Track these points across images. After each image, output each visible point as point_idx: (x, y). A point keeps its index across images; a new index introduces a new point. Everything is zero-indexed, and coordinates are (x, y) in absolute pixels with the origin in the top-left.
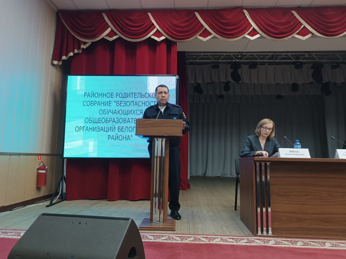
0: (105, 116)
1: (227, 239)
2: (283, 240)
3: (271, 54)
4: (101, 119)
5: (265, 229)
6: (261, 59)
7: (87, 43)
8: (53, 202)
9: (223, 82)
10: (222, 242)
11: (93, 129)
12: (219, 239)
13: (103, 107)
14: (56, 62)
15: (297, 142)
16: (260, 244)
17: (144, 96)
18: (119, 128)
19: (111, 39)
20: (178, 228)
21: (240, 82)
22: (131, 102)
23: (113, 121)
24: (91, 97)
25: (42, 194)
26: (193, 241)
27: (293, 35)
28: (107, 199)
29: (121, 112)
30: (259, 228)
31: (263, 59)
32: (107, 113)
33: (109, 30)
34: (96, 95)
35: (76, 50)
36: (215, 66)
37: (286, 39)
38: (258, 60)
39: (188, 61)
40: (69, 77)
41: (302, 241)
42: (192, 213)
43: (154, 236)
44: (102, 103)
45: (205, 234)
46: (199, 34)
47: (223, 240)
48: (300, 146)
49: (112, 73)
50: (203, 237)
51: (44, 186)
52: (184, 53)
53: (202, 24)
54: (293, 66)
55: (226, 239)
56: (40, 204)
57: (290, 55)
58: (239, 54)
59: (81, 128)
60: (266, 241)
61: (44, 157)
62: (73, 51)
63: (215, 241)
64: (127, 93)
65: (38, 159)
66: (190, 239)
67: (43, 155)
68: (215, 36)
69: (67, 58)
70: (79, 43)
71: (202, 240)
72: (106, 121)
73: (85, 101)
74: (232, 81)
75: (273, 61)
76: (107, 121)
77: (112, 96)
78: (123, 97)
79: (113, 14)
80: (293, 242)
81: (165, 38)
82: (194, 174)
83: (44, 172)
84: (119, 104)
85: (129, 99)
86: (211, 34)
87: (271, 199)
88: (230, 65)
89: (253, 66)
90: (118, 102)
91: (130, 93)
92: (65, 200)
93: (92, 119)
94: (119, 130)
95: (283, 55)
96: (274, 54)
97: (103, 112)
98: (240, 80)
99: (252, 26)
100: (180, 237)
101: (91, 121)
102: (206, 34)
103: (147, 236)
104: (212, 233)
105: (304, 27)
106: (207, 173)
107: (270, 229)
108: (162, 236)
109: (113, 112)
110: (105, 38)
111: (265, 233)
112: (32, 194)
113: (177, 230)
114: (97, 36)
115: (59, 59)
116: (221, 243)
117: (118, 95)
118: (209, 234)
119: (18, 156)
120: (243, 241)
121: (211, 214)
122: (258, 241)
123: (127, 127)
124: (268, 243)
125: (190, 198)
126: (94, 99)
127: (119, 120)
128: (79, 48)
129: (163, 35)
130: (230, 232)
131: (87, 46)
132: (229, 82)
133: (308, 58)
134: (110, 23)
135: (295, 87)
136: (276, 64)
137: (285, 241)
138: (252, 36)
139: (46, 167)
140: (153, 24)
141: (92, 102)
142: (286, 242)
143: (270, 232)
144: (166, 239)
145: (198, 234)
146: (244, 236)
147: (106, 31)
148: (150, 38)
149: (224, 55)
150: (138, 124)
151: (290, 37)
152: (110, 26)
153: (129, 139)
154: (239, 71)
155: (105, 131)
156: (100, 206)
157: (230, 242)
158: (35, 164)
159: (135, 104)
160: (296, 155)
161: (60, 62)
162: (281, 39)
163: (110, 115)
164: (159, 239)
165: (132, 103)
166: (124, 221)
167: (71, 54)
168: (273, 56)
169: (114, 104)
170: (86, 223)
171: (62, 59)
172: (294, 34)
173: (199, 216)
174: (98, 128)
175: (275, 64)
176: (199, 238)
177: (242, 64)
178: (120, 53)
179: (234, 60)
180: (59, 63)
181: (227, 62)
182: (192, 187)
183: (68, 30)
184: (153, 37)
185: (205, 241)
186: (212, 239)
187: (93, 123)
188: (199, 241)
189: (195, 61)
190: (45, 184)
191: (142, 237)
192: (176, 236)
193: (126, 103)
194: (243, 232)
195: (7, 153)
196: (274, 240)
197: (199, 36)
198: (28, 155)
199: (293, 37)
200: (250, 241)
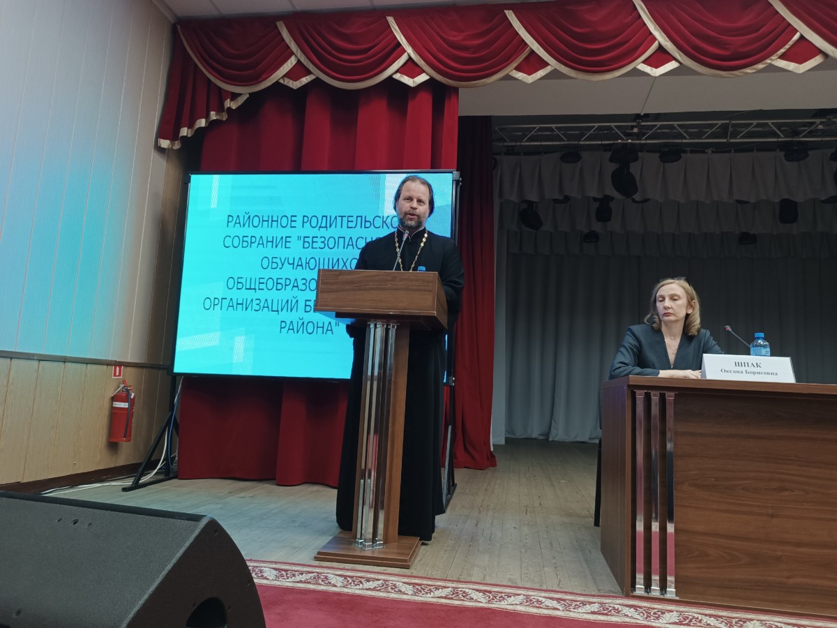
0: (275, 274)
1: (544, 600)
2: (706, 615)
3: (720, 122)
4: (264, 281)
5: (656, 578)
6: (692, 136)
7: (239, 95)
8: (141, 481)
9: (595, 199)
10: (527, 606)
11: (245, 305)
12: (521, 597)
13: (270, 252)
14: (165, 143)
15: (759, 338)
16: (633, 621)
17: (372, 224)
18: (308, 303)
19: (295, 85)
20: (420, 561)
21: (637, 197)
22: (339, 238)
23: (294, 286)
24: (244, 225)
25: (122, 460)
26: (446, 598)
27: (768, 61)
28: (275, 479)
29: (312, 264)
30: (637, 576)
31: (699, 135)
32: (280, 265)
33: (292, 62)
34: (256, 221)
35: (212, 113)
36: (571, 155)
37: (748, 70)
38: (685, 138)
39: (501, 144)
40: (194, 178)
41: (761, 621)
42: (477, 525)
43: (345, 577)
44: (267, 242)
46: (515, 64)
47: (531, 600)
48: (768, 349)
49: (297, 167)
50: (477, 590)
51: (123, 440)
52: (486, 120)
53: (523, 40)
54: (782, 154)
55: (541, 599)
56: (113, 483)
57: (772, 123)
58: (635, 124)
59: (216, 301)
60: (655, 613)
61: (129, 369)
62: (207, 116)
63: (506, 602)
64: (331, 217)
65: (115, 375)
66: (438, 593)
67: (127, 365)
68: (556, 69)
69: (193, 133)
70: (222, 95)
71: (472, 599)
72: (278, 285)
73: (230, 237)
74: (616, 194)
75: (725, 140)
76: (279, 287)
77: (293, 224)
78: (320, 227)
79: (302, 22)
80: (734, 621)
81: (428, 77)
82: (520, 434)
83: (125, 405)
84: (307, 242)
85: (335, 232)
86: (546, 64)
88: (608, 154)
89: (670, 154)
90: (306, 240)
91: (336, 217)
92: (175, 477)
93: (243, 281)
94: (308, 309)
95: (752, 124)
96: (728, 121)
97: (273, 263)
98: (636, 191)
99: (655, 39)
100: (415, 585)
101: (240, 286)
102: (533, 63)
103: (329, 575)
104: (510, 580)
105: (802, 37)
106: (553, 430)
107: (670, 579)
108: (368, 580)
109: (293, 264)
110: (281, 81)
111: (655, 588)
112: (100, 460)
113: (417, 567)
114: (263, 76)
115: (174, 136)
116: (519, 608)
117: (306, 219)
118: (499, 583)
119: (61, 364)
120: (588, 608)
121: (526, 530)
122: (631, 612)
124: (658, 618)
125: (486, 490)
126: (249, 231)
127: (307, 284)
128: (220, 109)
129: (424, 72)
130: (560, 581)
131: (240, 103)
132: (607, 199)
133: (824, 133)
134: (293, 46)
135: (788, 211)
136: (736, 151)
137: (711, 616)
138: (657, 67)
139: (131, 395)
140: (399, 45)
141: (245, 239)
142: (712, 619)
143: (671, 590)
144: (375, 588)
145: (469, 580)
146: (594, 596)
147: (285, 65)
148: (390, 77)
149: (594, 127)
150: (322, 283)
151: (760, 66)
152: (292, 53)
153: (331, 330)
154: (634, 168)
155: (272, 311)
156: (251, 495)
157: (547, 608)
158: (109, 383)
159: (348, 245)
160: (754, 373)
161: (176, 142)
162: (736, 72)
163: (288, 272)
164: (358, 587)
165: (341, 240)
166: (187, 522)
167: (202, 123)
168: (725, 127)
169: (296, 245)
170: (90, 522)
171: (180, 135)
172: (773, 58)
173: (491, 534)
174: (258, 302)
175: (733, 151)
176: (464, 592)
177: (641, 151)
178: (319, 118)
179: (620, 141)
180: (173, 144)
181: (601, 144)
182: (501, 462)
183: (196, 64)
184: (397, 76)
185: (479, 602)
186: (502, 597)
187: (246, 289)
188: (463, 598)
189: (518, 144)
190: (127, 435)
191: (315, 578)
192: (405, 583)
193: (326, 242)
194: (595, 582)
195: (33, 355)
196: (677, 611)
197: (514, 71)
198: (87, 364)
199: (770, 64)
200: (608, 609)
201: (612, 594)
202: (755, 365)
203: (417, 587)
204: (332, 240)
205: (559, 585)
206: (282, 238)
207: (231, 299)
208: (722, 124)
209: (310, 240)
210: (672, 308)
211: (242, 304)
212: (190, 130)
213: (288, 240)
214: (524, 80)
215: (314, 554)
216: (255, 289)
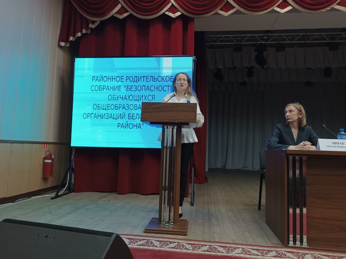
0: (114, 102)
1: (251, 250)
2: (323, 255)
3: (302, 34)
4: (110, 105)
5: (298, 237)
6: (290, 40)
7: (96, 22)
8: (59, 194)
9: (246, 67)
10: (245, 254)
11: (102, 116)
12: (240, 249)
13: (112, 92)
14: (63, 44)
15: (342, 131)
17: (157, 80)
18: (130, 115)
19: (121, 17)
20: (190, 231)
21: (265, 67)
23: (123, 108)
24: (100, 81)
25: (49, 185)
26: (207, 251)
27: (332, 6)
28: (117, 191)
29: (131, 98)
31: (292, 40)
32: (117, 99)
33: (119, 7)
34: (105, 79)
35: (84, 30)
36: (238, 48)
37: (323, 10)
38: (287, 41)
39: (208, 44)
40: (77, 60)
42: (209, 212)
43: (160, 241)
44: (111, 88)
45: (223, 242)
46: (220, 8)
47: (245, 251)
49: (123, 54)
50: (220, 246)
51: (50, 177)
52: (203, 33)
54: (327, 48)
55: (249, 250)
56: (46, 196)
57: (324, 34)
58: (265, 35)
59: (89, 114)
60: (301, 255)
61: (50, 145)
62: (81, 32)
63: (235, 253)
64: (139, 77)
65: (45, 148)
66: (203, 249)
67: (50, 143)
68: (238, 10)
69: (75, 39)
70: (88, 22)
71: (219, 251)
72: (116, 107)
73: (94, 86)
74: (256, 65)
75: (303, 42)
76: (117, 108)
77: (122, 80)
78: (134, 81)
81: (181, 14)
82: (213, 167)
83: (50, 161)
85: (141, 83)
86: (234, 7)
87: (307, 201)
88: (254, 48)
89: (280, 48)
90: (128, 87)
91: (141, 77)
92: (73, 192)
93: (100, 106)
94: (130, 118)
95: (315, 35)
96: (305, 34)
97: (114, 98)
98: (265, 64)
100: (192, 244)
101: (99, 108)
102: (228, 7)
103: (153, 241)
104: (232, 240)
106: (227, 165)
108: (171, 243)
109: (123, 98)
110: (115, 15)
111: (298, 244)
112: (38, 185)
113: (190, 235)
114: (106, 13)
115: (66, 41)
116: (242, 255)
117: (128, 78)
118: (228, 242)
119: (21, 144)
120: (271, 254)
121: (230, 214)
122: (291, 255)
123: (138, 114)
124: (303, 258)
125: (207, 194)
126: (102, 83)
127: (129, 107)
128: (87, 28)
129: (179, 11)
130: (254, 240)
131: (96, 26)
132: (252, 67)
135: (328, 72)
138: (283, 9)
139: (52, 157)
141: (101, 87)
142: (326, 257)
143: (305, 243)
144: (175, 247)
145: (214, 240)
146: (271, 247)
147: (116, 8)
148: (164, 14)
149: (248, 36)
150: (144, 109)
151: (328, 8)
152: (119, 2)
153: (140, 127)
154: (265, 54)
155: (114, 119)
156: (108, 199)
157: (254, 255)
158: (41, 152)
159: (147, 89)
160: (341, 147)
161: (68, 43)
162: (318, 11)
163: (120, 102)
164: (167, 247)
165: (144, 87)
167: (79, 34)
168: (304, 36)
169: (123, 90)
171: (70, 40)
172: (334, 4)
173: (216, 216)
174: (107, 115)
175: (306, 47)
176: (215, 248)
177: (267, 47)
178: (131, 32)
179: (259, 42)
180: (66, 44)
181: (251, 44)
182: (210, 180)
183: (75, 8)
184: (167, 13)
185: (223, 253)
186: (232, 249)
187: (102, 109)
188: (215, 251)
189: (215, 44)
190: (51, 174)
191: (147, 243)
192: (187, 244)
193: (137, 88)
194: (269, 240)
195: (8, 141)
196: (310, 254)
197: (219, 11)
198: (32, 143)
199: (333, 8)
200: (280, 254)
201: (278, 246)
202: (342, 144)
203: (193, 246)
204: (139, 87)
205: (254, 242)
206: (117, 86)
207: (95, 114)
208: (303, 35)
209: (130, 87)
210: (290, 116)
211: (100, 116)
212: (74, 38)
213: (120, 87)
214: (224, 15)
215: (143, 230)
216: (106, 109)
